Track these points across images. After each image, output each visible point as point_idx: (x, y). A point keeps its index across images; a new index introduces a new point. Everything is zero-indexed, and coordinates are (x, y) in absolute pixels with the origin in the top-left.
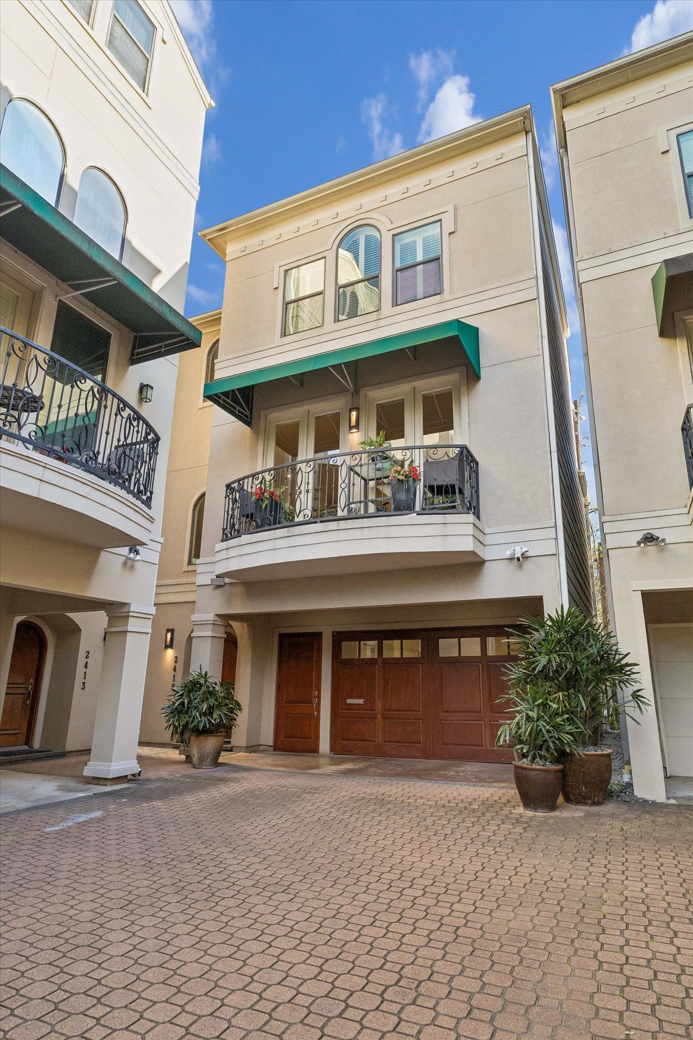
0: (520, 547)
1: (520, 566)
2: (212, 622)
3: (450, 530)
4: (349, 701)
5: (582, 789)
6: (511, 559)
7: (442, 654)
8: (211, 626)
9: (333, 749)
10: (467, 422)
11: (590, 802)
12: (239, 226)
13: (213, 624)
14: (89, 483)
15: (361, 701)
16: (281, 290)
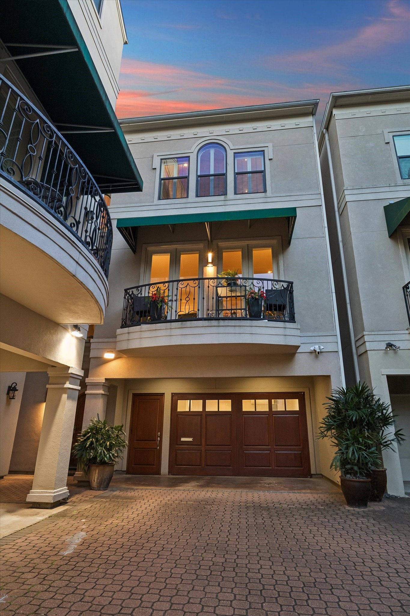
0: (318, 346)
1: (317, 357)
2: (103, 384)
3: (288, 332)
4: (183, 439)
5: (375, 492)
6: (311, 353)
7: (244, 409)
8: (102, 386)
9: (170, 472)
10: (283, 269)
11: (378, 499)
12: (128, 125)
13: (103, 385)
14: (98, 271)
15: (190, 439)
16: (158, 171)
